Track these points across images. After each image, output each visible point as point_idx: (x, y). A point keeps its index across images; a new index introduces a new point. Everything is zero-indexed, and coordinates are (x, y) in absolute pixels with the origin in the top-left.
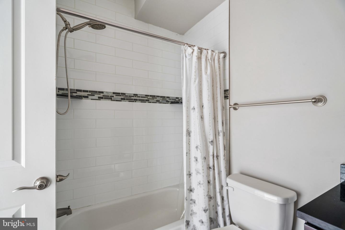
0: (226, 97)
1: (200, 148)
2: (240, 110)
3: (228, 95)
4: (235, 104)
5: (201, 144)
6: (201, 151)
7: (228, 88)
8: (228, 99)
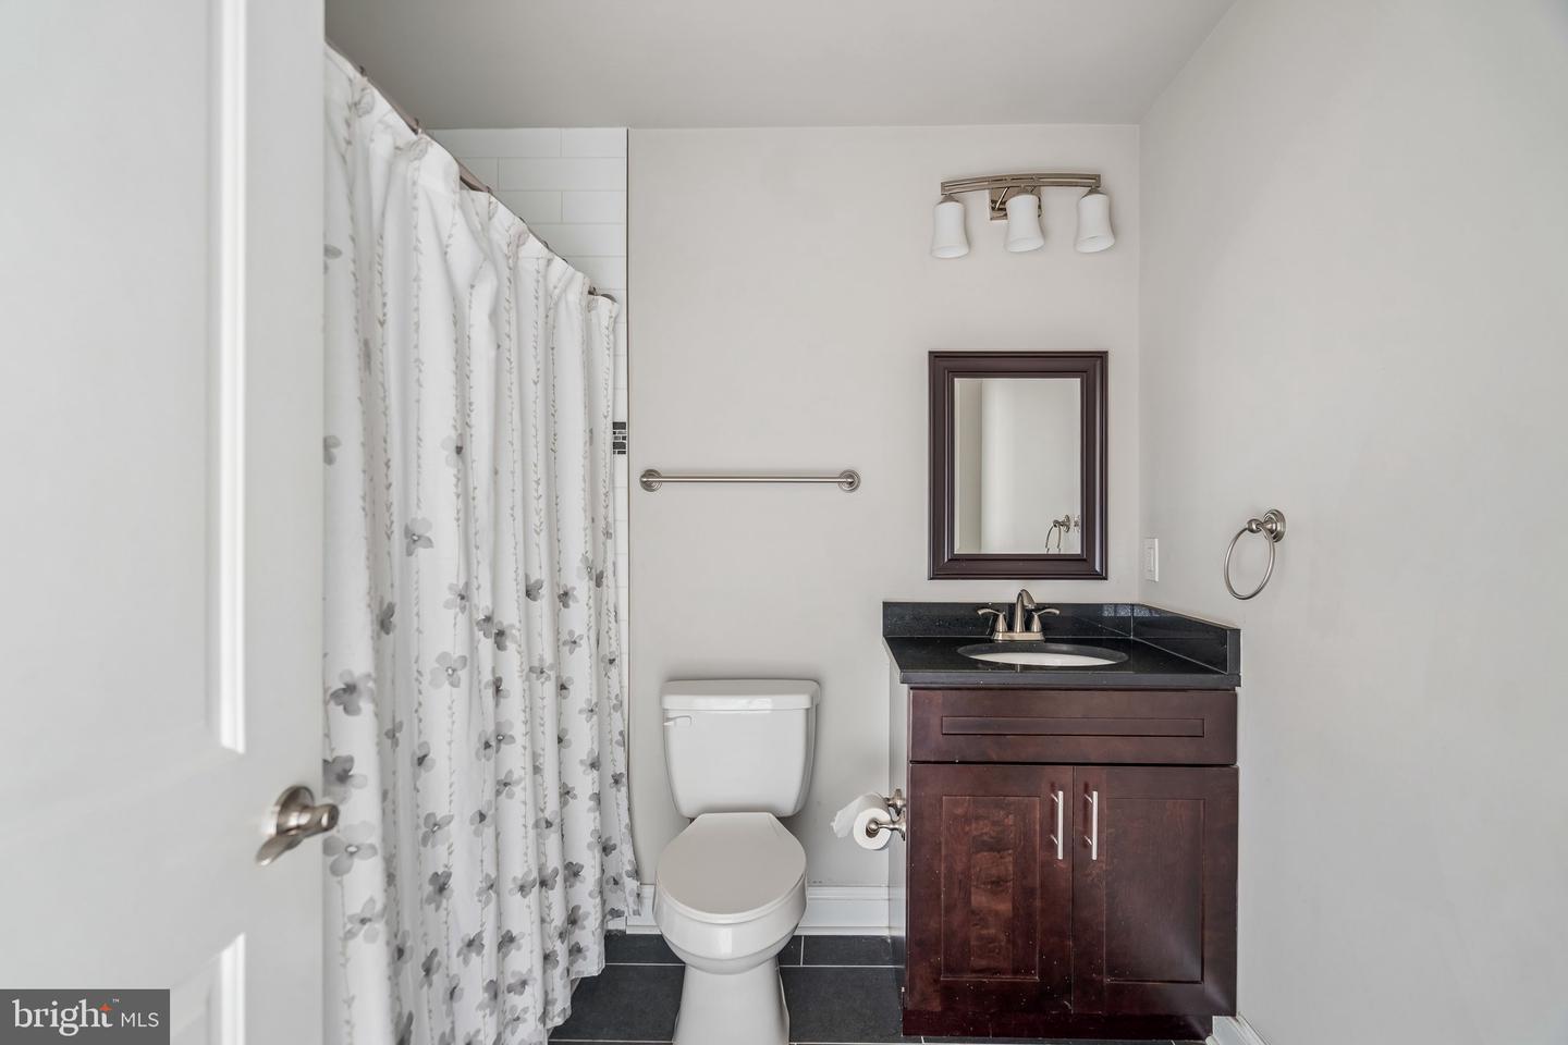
0: (619, 447)
1: (517, 634)
2: (665, 491)
3: (626, 442)
4: (650, 473)
5: (520, 622)
6: (520, 646)
7: (622, 418)
8: (624, 453)
